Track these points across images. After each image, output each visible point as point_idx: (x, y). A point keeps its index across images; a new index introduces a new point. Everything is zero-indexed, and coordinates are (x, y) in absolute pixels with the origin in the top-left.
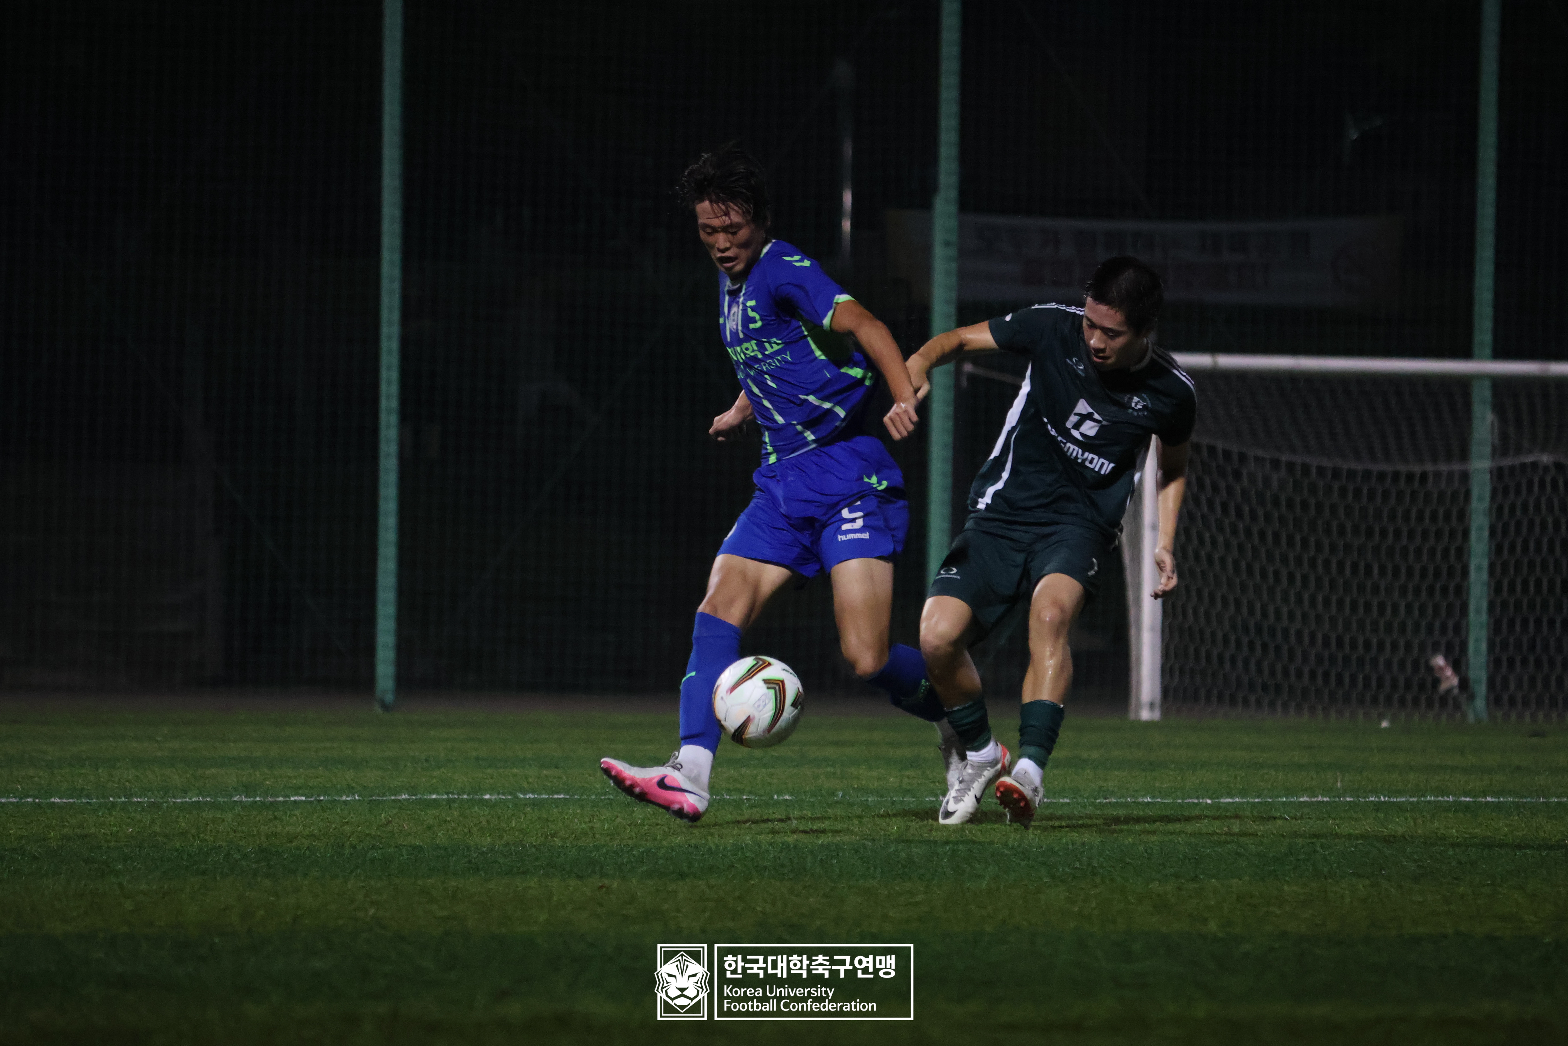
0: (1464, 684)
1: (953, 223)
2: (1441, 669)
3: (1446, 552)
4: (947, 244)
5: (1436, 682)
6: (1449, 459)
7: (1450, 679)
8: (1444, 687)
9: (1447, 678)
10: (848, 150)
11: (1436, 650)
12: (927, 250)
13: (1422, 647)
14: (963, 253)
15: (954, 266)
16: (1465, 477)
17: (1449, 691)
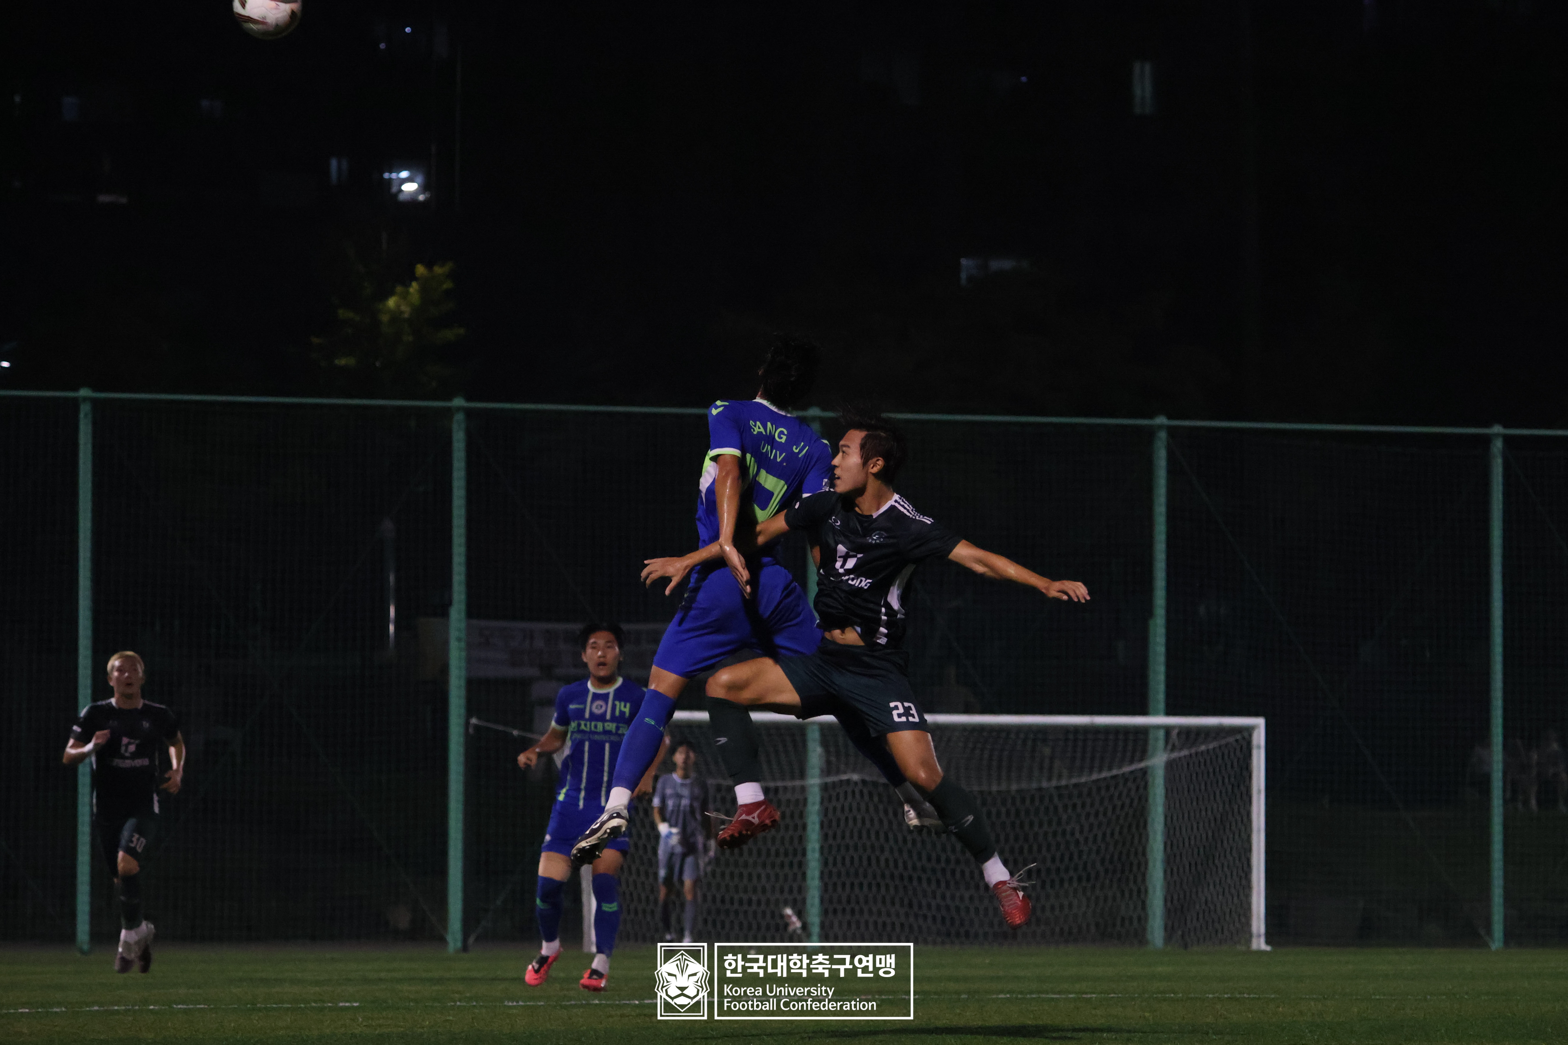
0: (805, 927)
1: (463, 625)
2: (789, 917)
3: (792, 838)
4: (459, 640)
5: (786, 925)
6: (793, 778)
7: (796, 923)
8: (791, 928)
9: (794, 923)
10: (392, 578)
11: (786, 904)
12: (446, 643)
13: (777, 902)
14: (470, 646)
15: (464, 654)
16: (803, 789)
17: (795, 931)
